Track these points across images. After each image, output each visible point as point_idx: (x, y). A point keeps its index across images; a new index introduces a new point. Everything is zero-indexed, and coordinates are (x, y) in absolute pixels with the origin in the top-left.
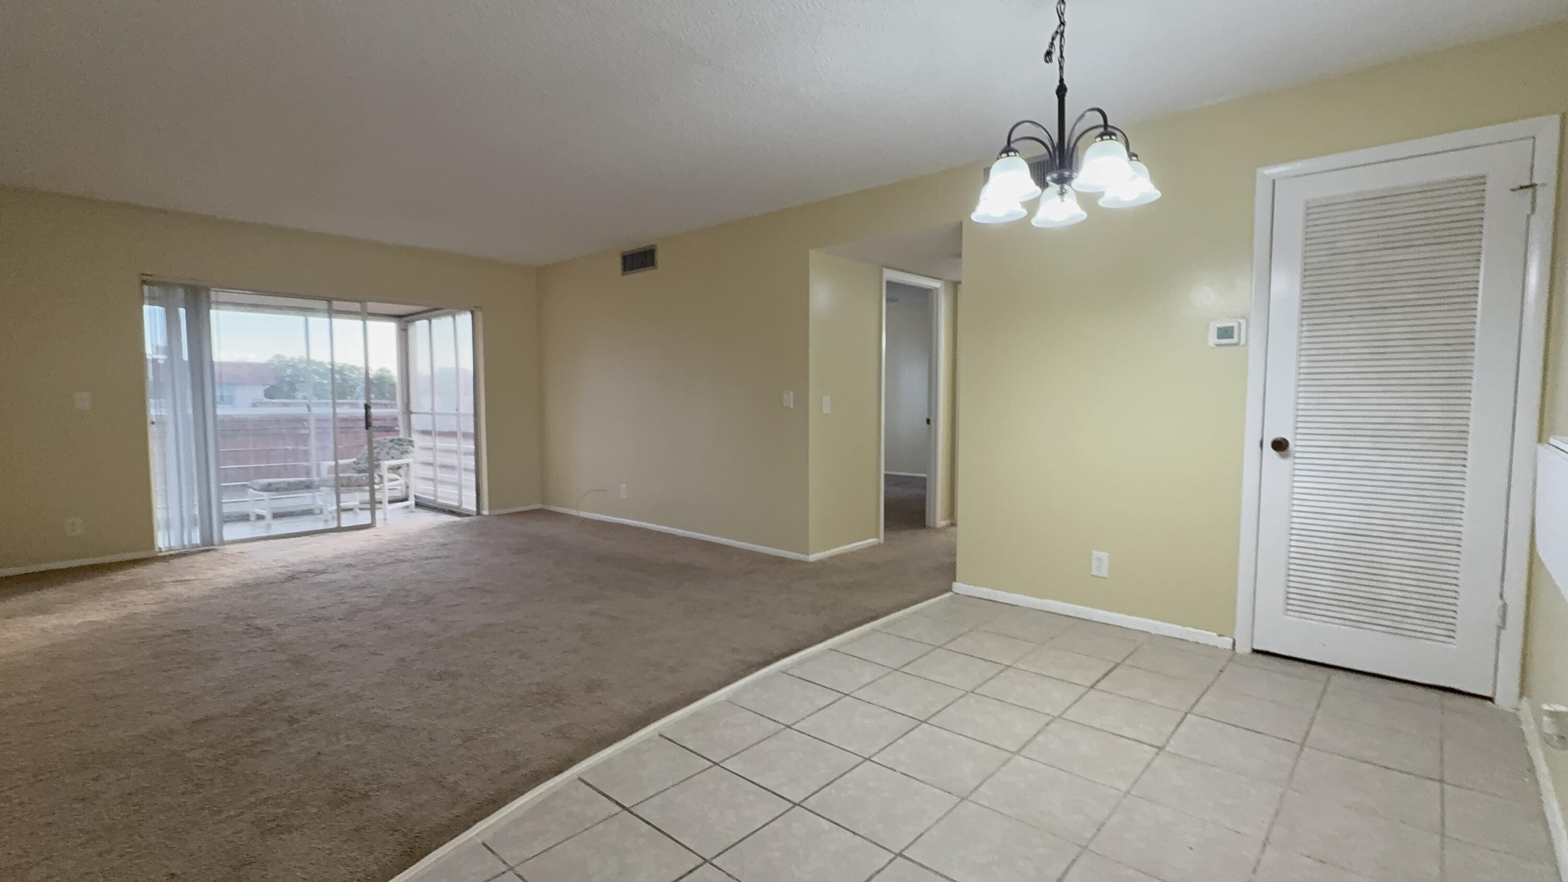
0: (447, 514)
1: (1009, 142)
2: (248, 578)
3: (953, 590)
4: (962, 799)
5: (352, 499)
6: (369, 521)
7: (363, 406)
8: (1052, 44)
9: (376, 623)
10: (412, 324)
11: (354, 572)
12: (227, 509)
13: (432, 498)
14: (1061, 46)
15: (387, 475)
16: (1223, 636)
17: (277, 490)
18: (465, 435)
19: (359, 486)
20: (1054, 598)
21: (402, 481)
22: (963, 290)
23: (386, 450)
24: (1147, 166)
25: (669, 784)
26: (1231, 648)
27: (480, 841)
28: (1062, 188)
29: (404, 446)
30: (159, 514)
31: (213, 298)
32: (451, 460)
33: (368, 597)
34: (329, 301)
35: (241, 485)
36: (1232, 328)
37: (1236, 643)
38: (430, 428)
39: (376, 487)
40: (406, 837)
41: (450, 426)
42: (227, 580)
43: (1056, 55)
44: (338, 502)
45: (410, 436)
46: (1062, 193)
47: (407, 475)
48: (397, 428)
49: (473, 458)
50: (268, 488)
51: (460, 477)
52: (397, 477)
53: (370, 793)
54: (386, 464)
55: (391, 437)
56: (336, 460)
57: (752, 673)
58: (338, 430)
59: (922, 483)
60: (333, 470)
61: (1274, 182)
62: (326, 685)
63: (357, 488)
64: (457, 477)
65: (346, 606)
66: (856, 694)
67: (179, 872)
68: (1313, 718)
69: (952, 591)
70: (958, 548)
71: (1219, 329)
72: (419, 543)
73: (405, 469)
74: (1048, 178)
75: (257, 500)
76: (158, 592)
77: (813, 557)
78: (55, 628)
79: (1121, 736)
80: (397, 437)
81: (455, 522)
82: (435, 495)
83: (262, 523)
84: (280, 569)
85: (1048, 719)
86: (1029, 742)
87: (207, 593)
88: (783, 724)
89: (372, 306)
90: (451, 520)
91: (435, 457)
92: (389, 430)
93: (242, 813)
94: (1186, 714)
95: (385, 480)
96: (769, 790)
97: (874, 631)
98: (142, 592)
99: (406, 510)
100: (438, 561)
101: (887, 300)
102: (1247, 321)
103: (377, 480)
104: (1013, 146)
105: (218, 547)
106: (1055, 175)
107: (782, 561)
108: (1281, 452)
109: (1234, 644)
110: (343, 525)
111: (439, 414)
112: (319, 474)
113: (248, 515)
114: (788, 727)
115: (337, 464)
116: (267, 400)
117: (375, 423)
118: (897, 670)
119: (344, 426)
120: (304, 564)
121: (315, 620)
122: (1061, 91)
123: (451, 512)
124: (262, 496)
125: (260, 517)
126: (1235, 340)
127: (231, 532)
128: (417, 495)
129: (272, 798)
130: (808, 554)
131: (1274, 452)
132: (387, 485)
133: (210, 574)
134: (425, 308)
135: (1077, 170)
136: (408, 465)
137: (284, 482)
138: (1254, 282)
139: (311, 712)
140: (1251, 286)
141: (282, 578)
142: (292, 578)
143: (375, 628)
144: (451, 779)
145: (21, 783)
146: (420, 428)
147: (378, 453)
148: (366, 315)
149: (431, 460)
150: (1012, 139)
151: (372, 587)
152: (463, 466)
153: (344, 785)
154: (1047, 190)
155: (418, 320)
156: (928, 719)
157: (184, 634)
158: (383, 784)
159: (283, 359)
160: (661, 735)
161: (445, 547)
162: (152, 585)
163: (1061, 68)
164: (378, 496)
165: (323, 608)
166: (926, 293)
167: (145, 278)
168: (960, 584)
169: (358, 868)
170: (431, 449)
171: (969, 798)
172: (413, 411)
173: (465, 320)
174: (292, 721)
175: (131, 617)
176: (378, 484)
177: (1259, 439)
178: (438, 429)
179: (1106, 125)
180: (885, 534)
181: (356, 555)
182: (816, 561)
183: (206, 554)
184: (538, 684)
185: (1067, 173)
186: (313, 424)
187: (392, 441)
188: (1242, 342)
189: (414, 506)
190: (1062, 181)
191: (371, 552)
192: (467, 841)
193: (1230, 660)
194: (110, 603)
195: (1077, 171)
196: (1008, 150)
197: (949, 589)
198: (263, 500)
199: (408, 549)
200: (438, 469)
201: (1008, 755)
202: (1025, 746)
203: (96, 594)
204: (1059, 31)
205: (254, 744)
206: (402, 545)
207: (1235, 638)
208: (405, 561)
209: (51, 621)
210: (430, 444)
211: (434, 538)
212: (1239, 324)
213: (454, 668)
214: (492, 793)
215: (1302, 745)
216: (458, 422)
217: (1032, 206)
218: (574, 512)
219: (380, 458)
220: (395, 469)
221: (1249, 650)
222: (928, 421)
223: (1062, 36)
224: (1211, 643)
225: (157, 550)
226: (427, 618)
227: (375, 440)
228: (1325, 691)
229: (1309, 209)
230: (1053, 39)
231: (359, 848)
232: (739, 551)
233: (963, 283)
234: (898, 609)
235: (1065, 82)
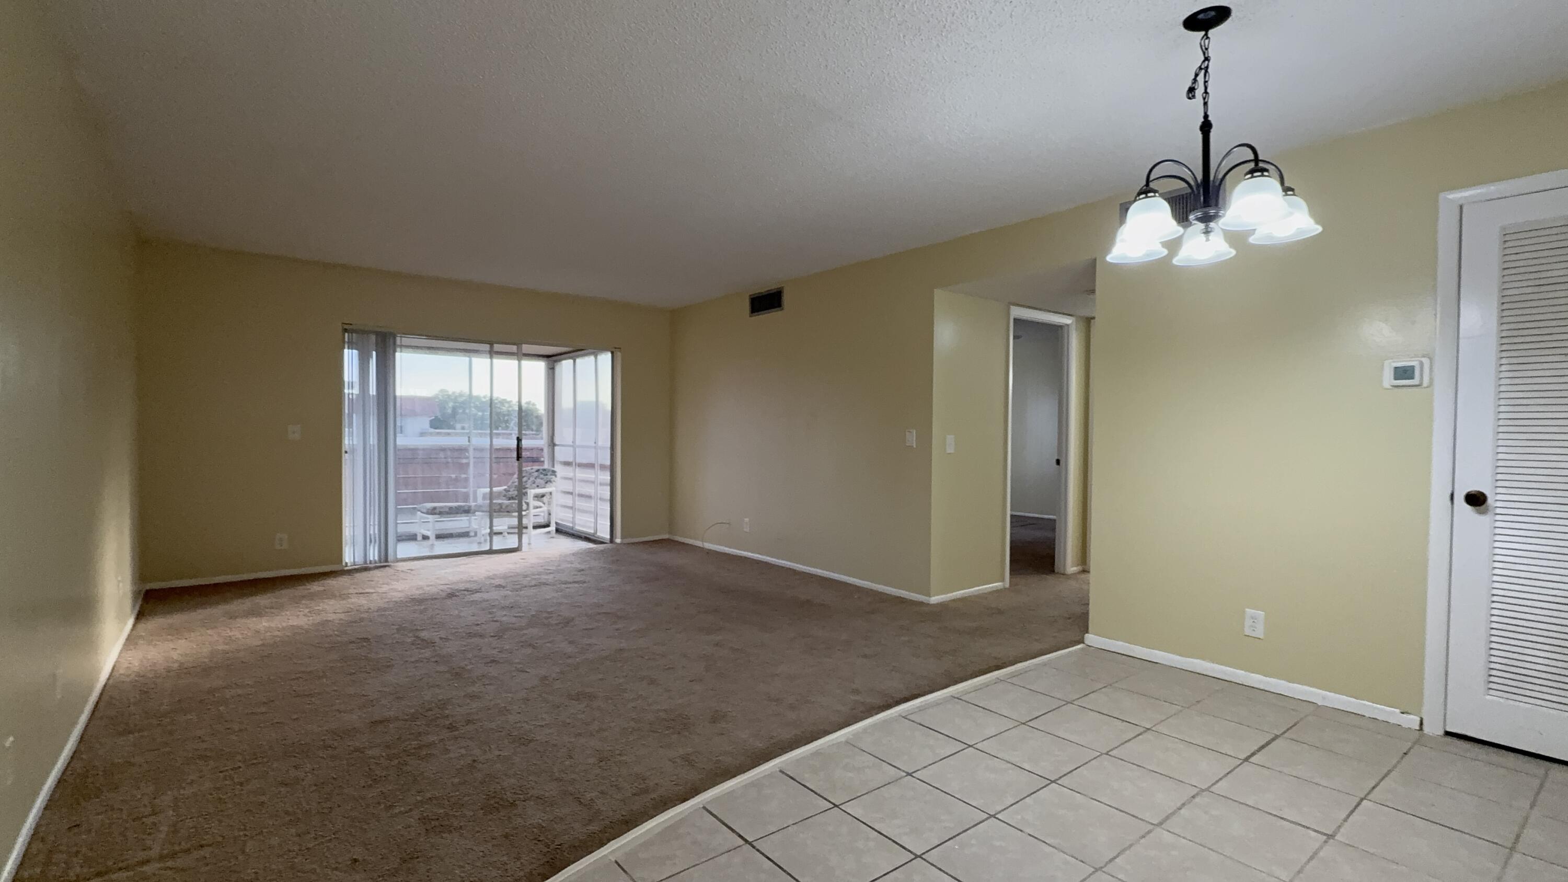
0: (582, 541)
1: (1148, 181)
2: (416, 593)
3: (1086, 642)
4: (1096, 870)
5: (503, 523)
6: (516, 545)
7: (515, 438)
8: (1195, 80)
9: (522, 642)
10: (559, 363)
11: (503, 592)
12: (402, 529)
13: (571, 525)
14: (1206, 82)
15: (533, 503)
16: (1407, 713)
17: (440, 513)
18: (602, 467)
19: (508, 512)
20: (1203, 659)
21: (545, 508)
22: (1096, 327)
23: (532, 479)
24: (1306, 200)
25: (791, 822)
26: (1418, 728)
27: (613, 860)
28: (1207, 227)
29: (547, 476)
30: (347, 532)
31: (398, 342)
32: (589, 490)
33: (515, 617)
34: (491, 344)
35: (413, 508)
36: (1413, 367)
37: (1425, 722)
38: (571, 460)
39: (524, 513)
40: (549, 848)
41: (589, 457)
42: (400, 595)
43: (1199, 91)
44: (491, 527)
45: (553, 466)
46: (1207, 232)
47: (549, 504)
48: (542, 459)
49: (609, 488)
50: (433, 512)
51: (596, 505)
52: (541, 504)
53: (516, 802)
54: (532, 492)
55: (536, 468)
56: (491, 488)
57: (872, 716)
58: (494, 460)
59: (1051, 525)
60: (488, 496)
61: (1461, 207)
62: (479, 697)
63: (506, 513)
64: (593, 506)
65: (498, 624)
66: (979, 746)
67: (360, 859)
68: (1526, 819)
69: (1084, 643)
70: (1091, 595)
71: (1396, 368)
72: (559, 568)
73: (549, 497)
74: (1191, 217)
75: (423, 522)
76: (344, 602)
77: (935, 599)
78: (268, 629)
79: (1282, 818)
80: (542, 468)
81: (592, 548)
82: (573, 522)
83: (426, 543)
84: (442, 586)
85: (1195, 791)
86: (1173, 813)
87: (382, 606)
88: (904, 771)
89: (526, 348)
90: (588, 547)
91: (574, 486)
92: (536, 460)
93: (411, 810)
94: (1362, 800)
95: (531, 506)
96: (890, 839)
97: (999, 680)
98: (332, 602)
99: (546, 535)
100: (576, 585)
101: (1015, 337)
102: (1431, 359)
103: (524, 507)
104: (1152, 185)
105: (392, 564)
106: (1199, 214)
107: (901, 601)
108: (1478, 508)
109: (1421, 724)
110: (495, 548)
111: (579, 446)
112: (475, 500)
113: (416, 535)
114: (909, 774)
115: (491, 492)
116: (433, 430)
117: (524, 454)
118: (1024, 724)
119: (497, 455)
120: (462, 583)
121: (470, 635)
122: (1206, 127)
123: (587, 539)
124: (428, 518)
125: (425, 538)
126: (1415, 381)
127: (404, 550)
128: (559, 522)
129: (436, 798)
130: (930, 597)
131: (1468, 507)
132: (533, 511)
133: (385, 588)
134: (571, 349)
135: (1225, 207)
136: (551, 493)
137: (446, 506)
138: (1438, 316)
139: (469, 722)
140: (1436, 321)
141: (444, 594)
142: (451, 595)
143: (522, 646)
144: (588, 796)
145: (240, 764)
146: (562, 460)
147: (526, 482)
148: (521, 355)
149: (570, 489)
150: (1152, 177)
151: (520, 608)
152: (599, 496)
153: (495, 792)
154: (1190, 229)
155: (565, 359)
156: (1057, 780)
157: (365, 642)
158: (529, 795)
159: (446, 393)
160: (781, 771)
161: (582, 572)
162: (340, 596)
163: (1205, 104)
164: (525, 521)
165: (478, 625)
166: (1056, 331)
167: (346, 327)
168: (1093, 636)
169: (507, 873)
170: (570, 479)
171: (1103, 870)
172: (557, 443)
173: (605, 359)
174: (451, 728)
175: (325, 623)
176: (525, 511)
177: (1450, 492)
178: (578, 461)
179: (1256, 160)
180: (1011, 578)
181: (505, 577)
182: (938, 604)
183: (382, 569)
184: (665, 710)
185: (1212, 212)
186: (471, 453)
187: (538, 471)
188: (1426, 383)
189: (555, 531)
190: (1206, 219)
191: (518, 575)
192: (601, 858)
193: (1416, 742)
194: (308, 610)
195: (1225, 209)
196: (1146, 191)
197: (1081, 641)
198: (429, 522)
199: (550, 573)
200: (577, 498)
201: (1151, 827)
202: (1167, 818)
203: (296, 601)
204: (1203, 67)
205: (420, 747)
206: (545, 569)
207: (1423, 717)
208: (547, 584)
209: (263, 624)
210: (571, 475)
211: (572, 564)
212: (1421, 364)
213: (588, 690)
214: (624, 814)
215: (1512, 849)
216: (596, 454)
217: (1173, 245)
218: (698, 543)
219: (527, 486)
220: (540, 497)
221: (1441, 732)
222: (1058, 462)
223: (1206, 72)
224: (1392, 721)
225: (344, 564)
226: (566, 639)
227: (524, 469)
228: (1542, 786)
229: (1508, 237)
230: (1197, 75)
231: (507, 854)
232: (858, 589)
233: (1096, 319)
234: (1025, 659)
235: (1210, 118)
